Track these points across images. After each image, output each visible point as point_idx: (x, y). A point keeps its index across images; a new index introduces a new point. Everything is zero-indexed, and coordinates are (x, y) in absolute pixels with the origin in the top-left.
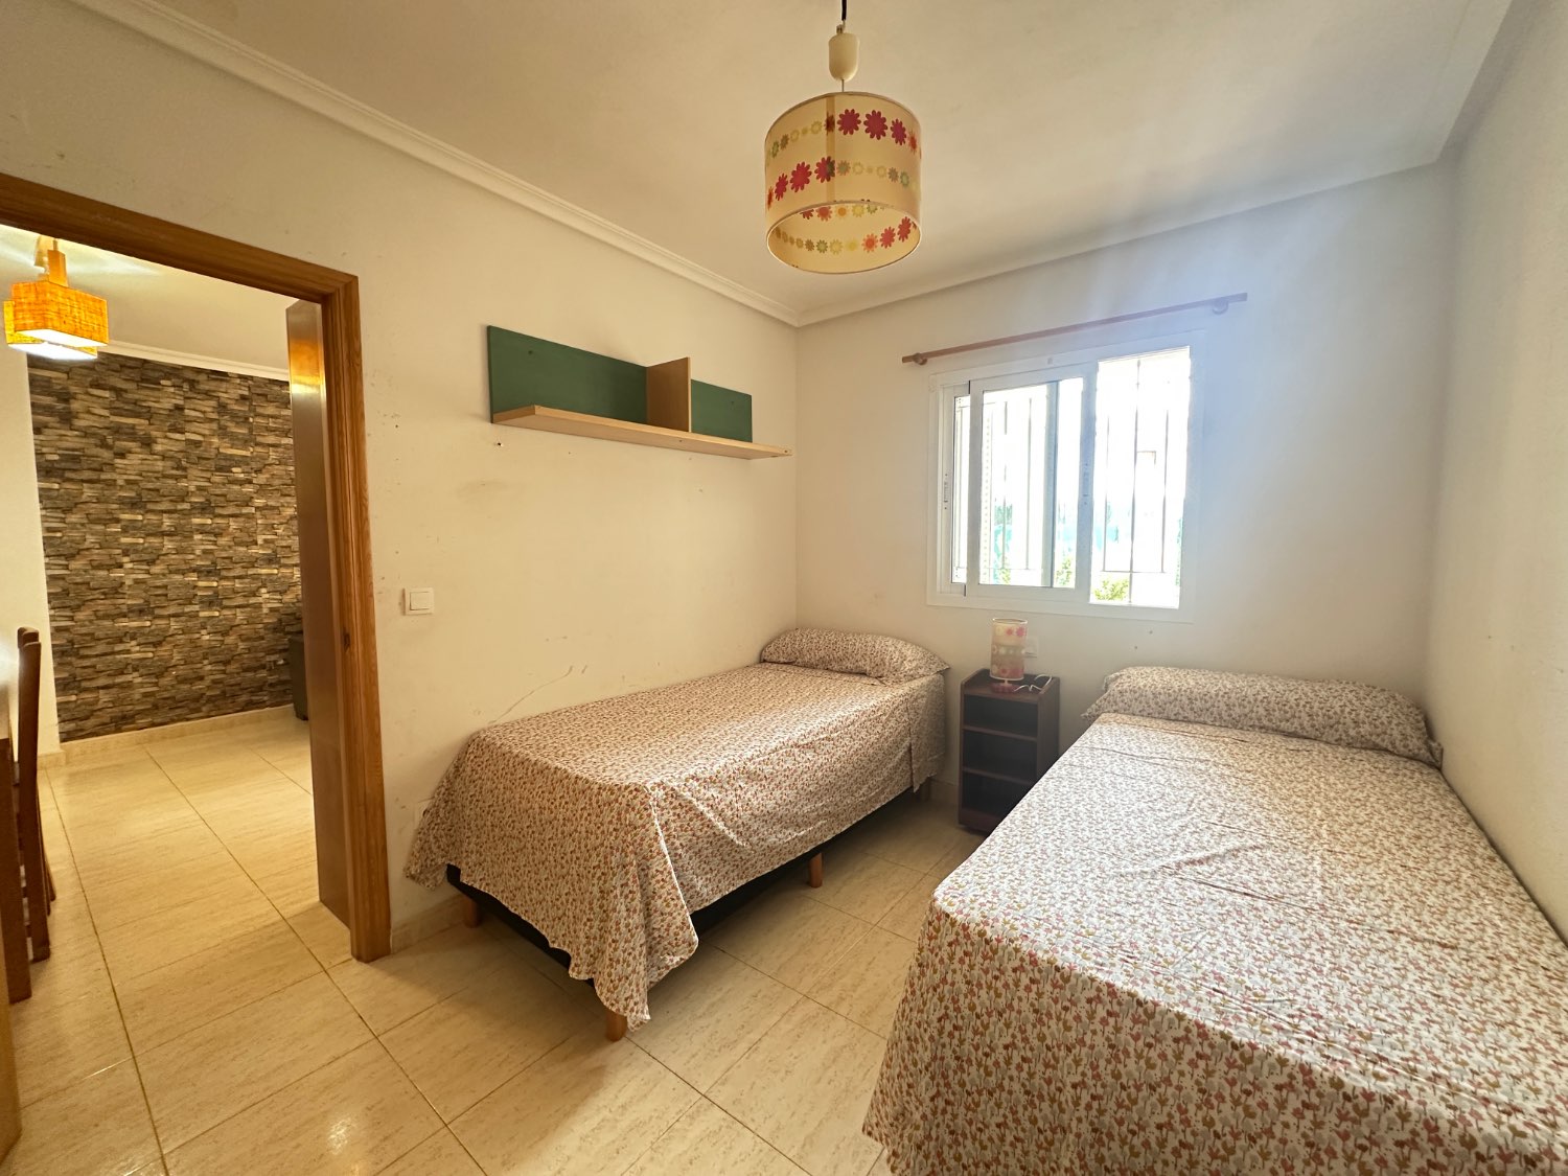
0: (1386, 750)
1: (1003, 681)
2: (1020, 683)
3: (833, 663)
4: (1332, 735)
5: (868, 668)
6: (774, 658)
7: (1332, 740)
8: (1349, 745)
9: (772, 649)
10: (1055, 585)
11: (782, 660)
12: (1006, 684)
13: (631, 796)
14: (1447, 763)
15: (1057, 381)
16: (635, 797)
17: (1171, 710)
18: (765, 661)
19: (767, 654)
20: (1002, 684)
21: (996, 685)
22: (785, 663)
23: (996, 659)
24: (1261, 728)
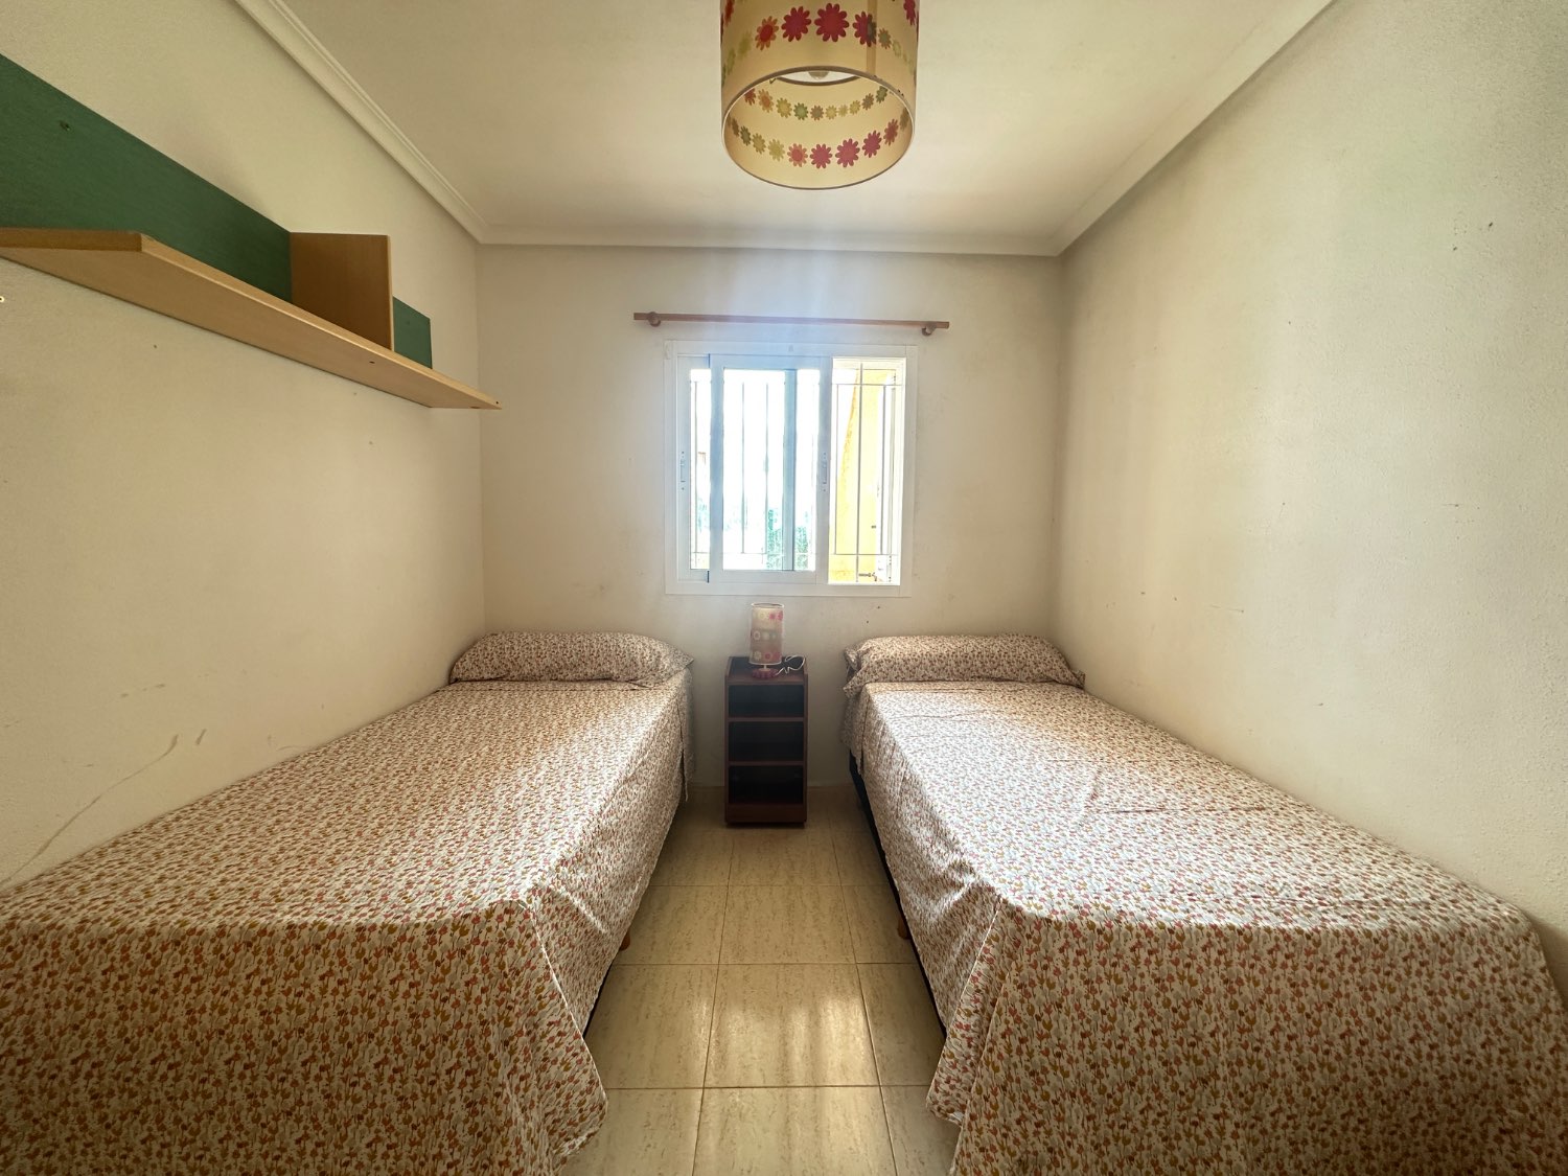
0: (1054, 681)
1: (763, 666)
2: (779, 667)
3: (565, 671)
4: (1022, 675)
5: (615, 671)
6: (474, 674)
7: (1023, 679)
8: (1034, 681)
9: (468, 663)
10: (796, 568)
11: (486, 676)
12: (765, 669)
13: (502, 925)
14: (1088, 683)
15: (795, 370)
16: (509, 925)
17: (920, 672)
18: (456, 680)
19: (461, 670)
20: (761, 670)
21: (755, 671)
22: (490, 680)
23: (755, 644)
24: (979, 677)
